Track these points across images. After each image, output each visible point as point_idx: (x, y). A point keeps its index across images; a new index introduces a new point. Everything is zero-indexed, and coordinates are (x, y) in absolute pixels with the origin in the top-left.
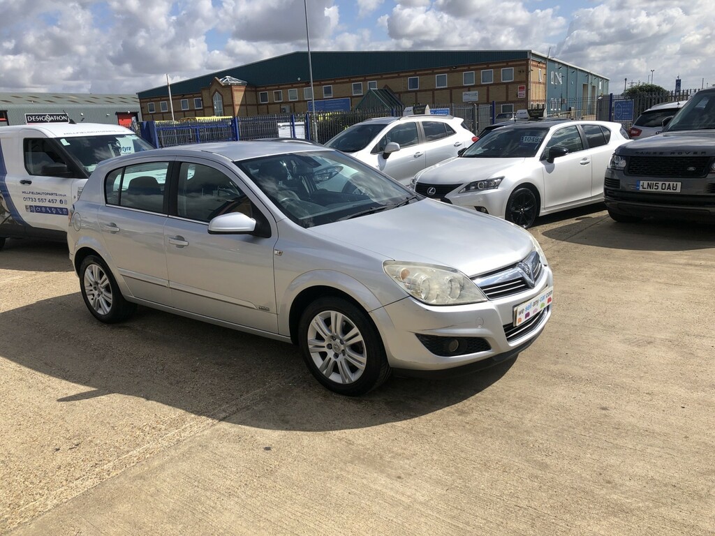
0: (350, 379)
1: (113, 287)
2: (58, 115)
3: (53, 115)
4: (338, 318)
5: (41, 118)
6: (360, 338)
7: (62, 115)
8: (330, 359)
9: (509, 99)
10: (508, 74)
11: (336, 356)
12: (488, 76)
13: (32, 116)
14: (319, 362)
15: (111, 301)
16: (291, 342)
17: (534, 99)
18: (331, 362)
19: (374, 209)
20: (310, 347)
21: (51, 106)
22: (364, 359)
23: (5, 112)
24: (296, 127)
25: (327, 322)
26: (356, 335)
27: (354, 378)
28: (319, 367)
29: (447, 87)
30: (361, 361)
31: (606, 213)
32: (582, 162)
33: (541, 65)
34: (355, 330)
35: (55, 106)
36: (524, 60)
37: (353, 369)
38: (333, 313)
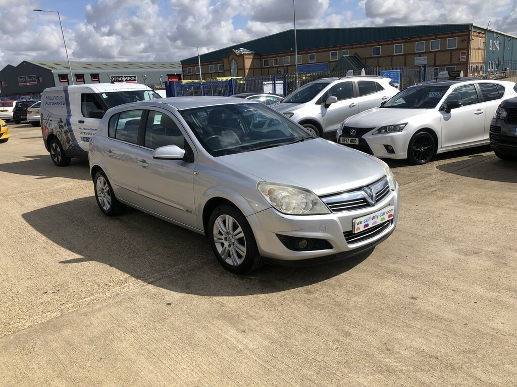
0: (237, 263)
1: (111, 192)
2: (130, 77)
3: (127, 77)
4: (230, 220)
5: (120, 79)
6: (242, 235)
7: (133, 77)
8: (226, 248)
9: (452, 63)
10: (453, 43)
11: (230, 246)
12: (435, 45)
13: (114, 77)
14: (220, 249)
15: (110, 201)
16: (204, 234)
17: (474, 62)
18: (227, 250)
19: (271, 145)
20: (215, 239)
21: (126, 70)
22: (245, 249)
23: (98, 75)
24: (276, 85)
25: (224, 222)
26: (240, 232)
27: (239, 262)
28: (220, 253)
29: (402, 53)
30: (243, 250)
31: (493, 153)
32: (475, 112)
33: (481, 35)
34: (240, 229)
35: (128, 70)
36: (466, 32)
37: (240, 256)
38: (227, 216)
